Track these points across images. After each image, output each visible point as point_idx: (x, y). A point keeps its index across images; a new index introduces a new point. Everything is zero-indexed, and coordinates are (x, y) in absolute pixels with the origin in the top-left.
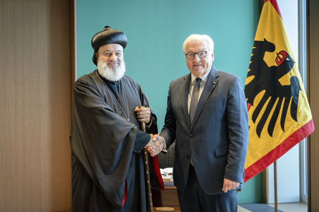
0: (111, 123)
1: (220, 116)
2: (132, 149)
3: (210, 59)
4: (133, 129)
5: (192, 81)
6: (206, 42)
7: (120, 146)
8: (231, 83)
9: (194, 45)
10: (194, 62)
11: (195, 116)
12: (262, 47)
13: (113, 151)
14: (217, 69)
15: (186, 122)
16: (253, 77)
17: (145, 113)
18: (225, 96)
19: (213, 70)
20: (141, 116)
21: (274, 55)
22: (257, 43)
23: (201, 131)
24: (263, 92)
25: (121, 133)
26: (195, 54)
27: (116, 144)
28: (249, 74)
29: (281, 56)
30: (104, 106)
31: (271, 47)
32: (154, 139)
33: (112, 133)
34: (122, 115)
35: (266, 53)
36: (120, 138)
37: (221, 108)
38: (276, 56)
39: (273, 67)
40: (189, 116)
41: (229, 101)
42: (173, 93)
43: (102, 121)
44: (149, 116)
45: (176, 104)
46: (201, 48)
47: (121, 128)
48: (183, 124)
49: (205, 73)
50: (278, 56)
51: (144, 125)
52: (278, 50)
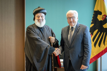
0: (40, 43)
1: (81, 41)
2: (48, 53)
3: (76, 20)
4: (48, 46)
5: (70, 28)
6: (75, 13)
7: (44, 52)
8: (85, 29)
9: (70, 15)
10: (70, 21)
11: (71, 42)
12: (97, 13)
13: (41, 54)
14: (79, 23)
15: (68, 44)
16: (93, 24)
17: (53, 39)
18: (82, 34)
19: (78, 24)
20: (51, 40)
21: (101, 16)
22: (95, 12)
23: (73, 47)
24: (97, 30)
25: (44, 47)
26: (71, 18)
27: (42, 51)
28: (92, 23)
29: (104, 17)
30: (37, 37)
31: (100, 13)
32: (57, 50)
33: (41, 47)
34: (44, 40)
35: (99, 15)
36: (43, 49)
37: (81, 39)
38: (102, 16)
39: (101, 21)
40: (69, 41)
41: (84, 36)
42: (63, 32)
43: (37, 43)
44: (54, 40)
45: (64, 37)
46: (73, 16)
47: (44, 46)
48: (67, 44)
49: (74, 25)
50: (103, 17)
51: (52, 44)
52: (103, 14)
